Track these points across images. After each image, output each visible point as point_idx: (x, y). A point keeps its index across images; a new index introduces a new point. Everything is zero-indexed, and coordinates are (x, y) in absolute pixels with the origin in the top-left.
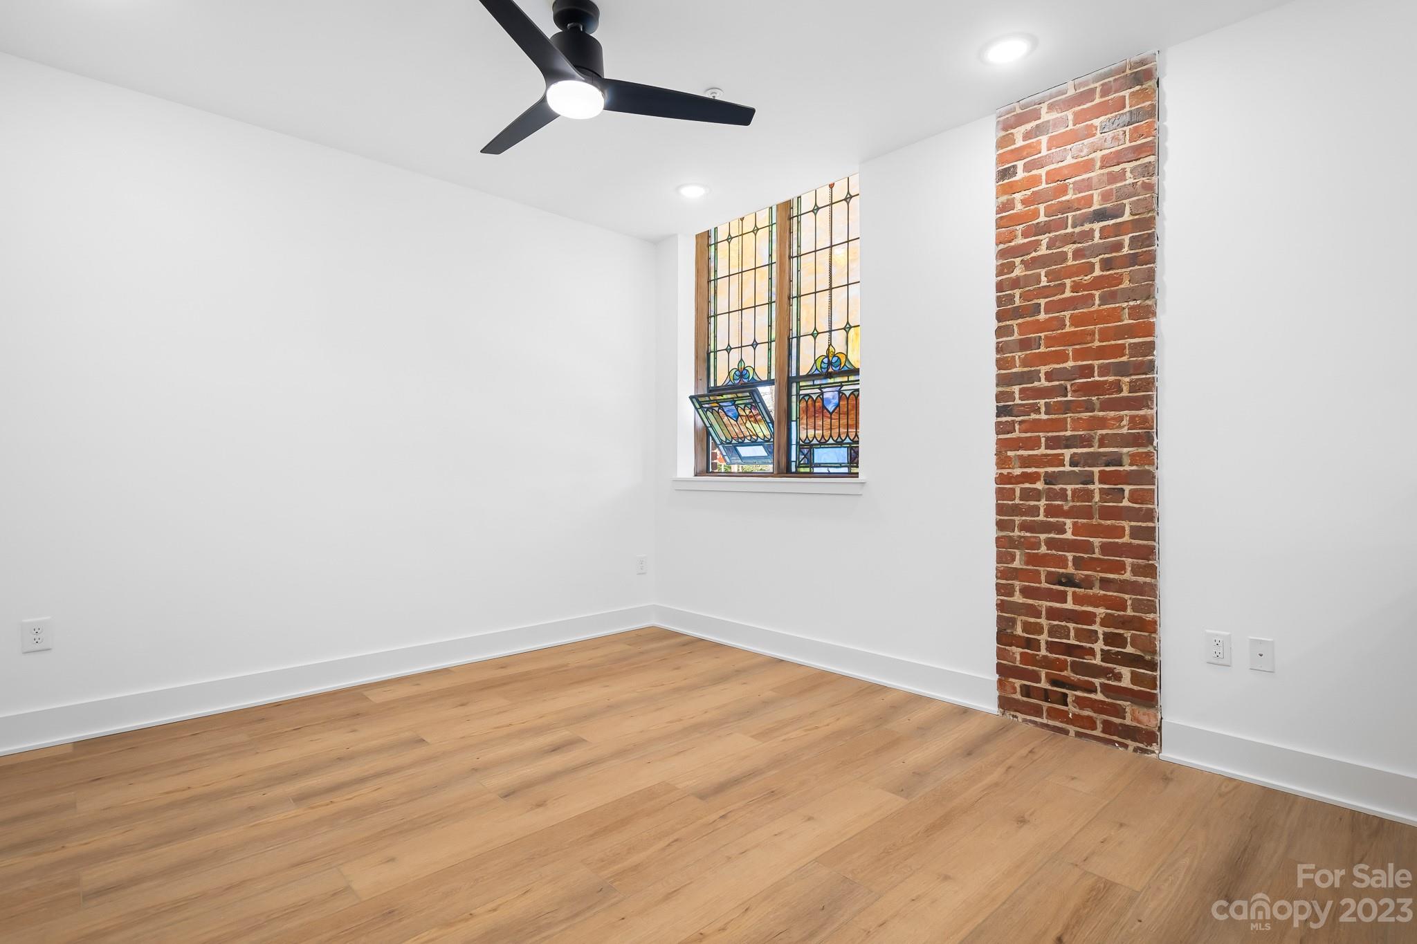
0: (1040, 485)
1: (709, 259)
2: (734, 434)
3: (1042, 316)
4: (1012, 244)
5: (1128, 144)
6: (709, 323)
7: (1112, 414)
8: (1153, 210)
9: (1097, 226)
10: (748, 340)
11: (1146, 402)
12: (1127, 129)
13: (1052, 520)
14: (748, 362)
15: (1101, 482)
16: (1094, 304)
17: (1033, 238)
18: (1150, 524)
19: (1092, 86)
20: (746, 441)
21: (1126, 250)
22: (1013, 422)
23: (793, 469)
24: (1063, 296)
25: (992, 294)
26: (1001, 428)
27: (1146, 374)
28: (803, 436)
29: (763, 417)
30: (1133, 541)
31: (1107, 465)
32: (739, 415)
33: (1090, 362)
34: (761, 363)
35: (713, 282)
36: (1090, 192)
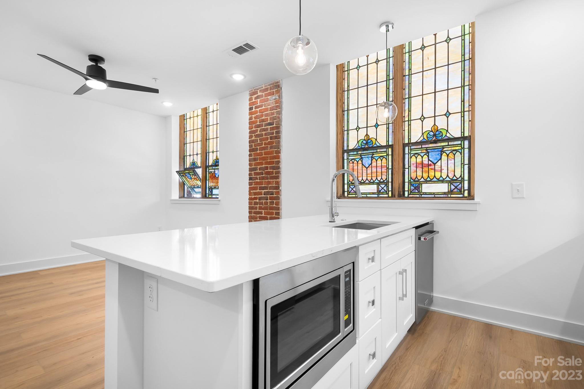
0: (257, 201)
1: (184, 124)
2: (192, 184)
3: (258, 152)
4: (252, 130)
5: (275, 105)
6: (184, 146)
7: (272, 180)
8: (279, 124)
9: (269, 127)
10: (195, 153)
11: (277, 177)
12: (275, 100)
13: (260, 210)
14: (195, 160)
15: (270, 200)
16: (268, 149)
17: (257, 129)
18: (279, 211)
19: (268, 87)
20: (196, 187)
21: (274, 135)
22: (252, 182)
23: (207, 196)
24: (262, 146)
25: (248, 144)
26: (250, 184)
27: (278, 169)
28: (210, 185)
29: (198, 179)
30: (276, 216)
31: (271, 195)
32: (192, 178)
33: (267, 166)
34: (198, 161)
35: (185, 132)
36: (268, 117)
